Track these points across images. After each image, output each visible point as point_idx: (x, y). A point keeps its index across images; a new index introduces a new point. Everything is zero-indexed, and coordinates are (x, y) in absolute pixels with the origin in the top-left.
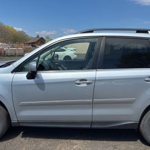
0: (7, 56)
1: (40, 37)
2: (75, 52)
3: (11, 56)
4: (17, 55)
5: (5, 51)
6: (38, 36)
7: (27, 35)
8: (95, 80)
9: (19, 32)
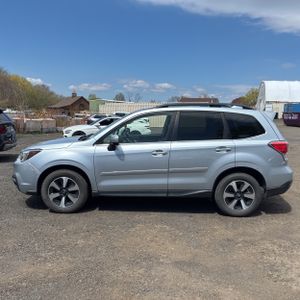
0: (28, 132)
1: (79, 95)
2: (148, 124)
3: (35, 132)
4: (44, 131)
5: (25, 124)
6: (74, 95)
7: (52, 93)
8: (170, 151)
9: (38, 86)
